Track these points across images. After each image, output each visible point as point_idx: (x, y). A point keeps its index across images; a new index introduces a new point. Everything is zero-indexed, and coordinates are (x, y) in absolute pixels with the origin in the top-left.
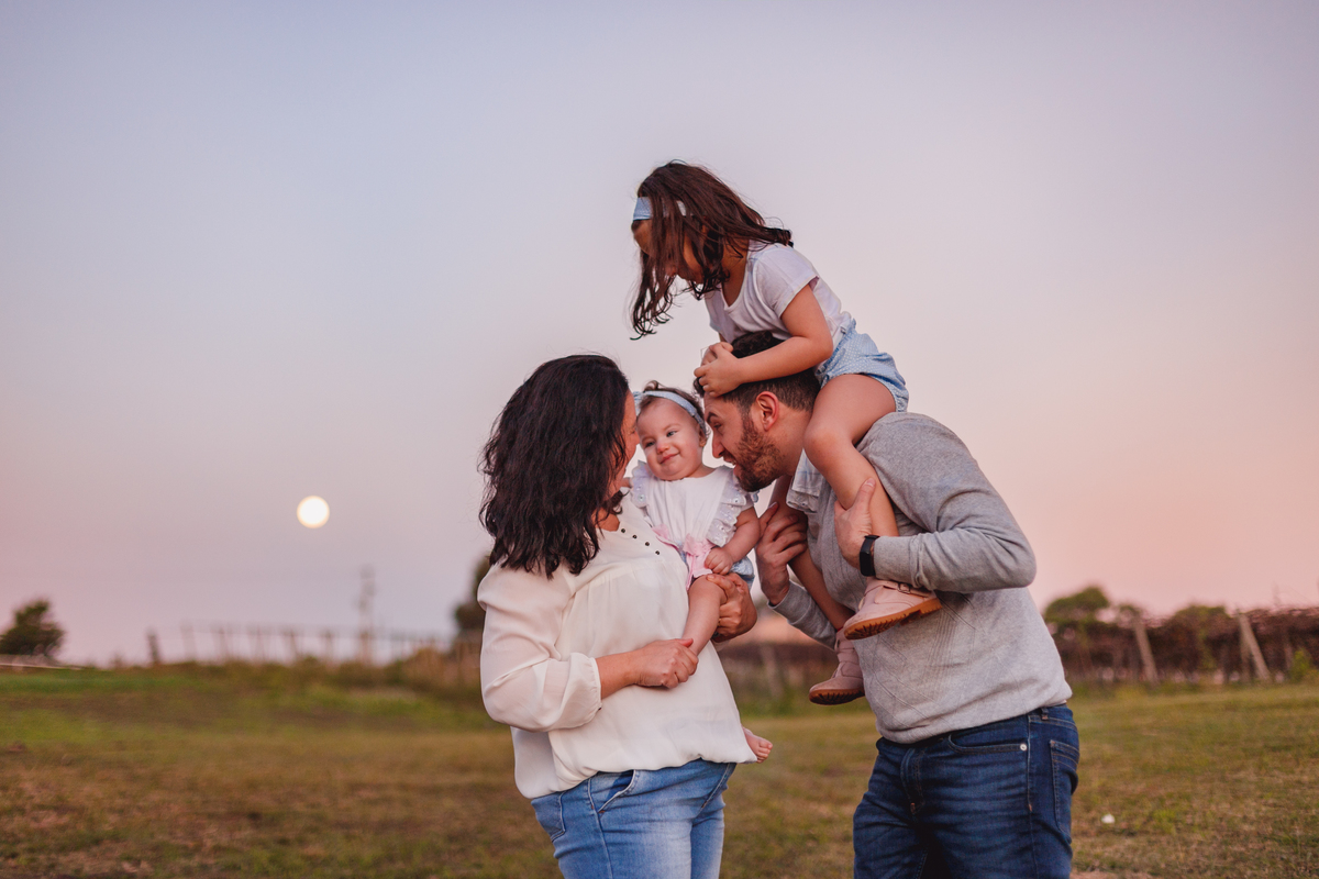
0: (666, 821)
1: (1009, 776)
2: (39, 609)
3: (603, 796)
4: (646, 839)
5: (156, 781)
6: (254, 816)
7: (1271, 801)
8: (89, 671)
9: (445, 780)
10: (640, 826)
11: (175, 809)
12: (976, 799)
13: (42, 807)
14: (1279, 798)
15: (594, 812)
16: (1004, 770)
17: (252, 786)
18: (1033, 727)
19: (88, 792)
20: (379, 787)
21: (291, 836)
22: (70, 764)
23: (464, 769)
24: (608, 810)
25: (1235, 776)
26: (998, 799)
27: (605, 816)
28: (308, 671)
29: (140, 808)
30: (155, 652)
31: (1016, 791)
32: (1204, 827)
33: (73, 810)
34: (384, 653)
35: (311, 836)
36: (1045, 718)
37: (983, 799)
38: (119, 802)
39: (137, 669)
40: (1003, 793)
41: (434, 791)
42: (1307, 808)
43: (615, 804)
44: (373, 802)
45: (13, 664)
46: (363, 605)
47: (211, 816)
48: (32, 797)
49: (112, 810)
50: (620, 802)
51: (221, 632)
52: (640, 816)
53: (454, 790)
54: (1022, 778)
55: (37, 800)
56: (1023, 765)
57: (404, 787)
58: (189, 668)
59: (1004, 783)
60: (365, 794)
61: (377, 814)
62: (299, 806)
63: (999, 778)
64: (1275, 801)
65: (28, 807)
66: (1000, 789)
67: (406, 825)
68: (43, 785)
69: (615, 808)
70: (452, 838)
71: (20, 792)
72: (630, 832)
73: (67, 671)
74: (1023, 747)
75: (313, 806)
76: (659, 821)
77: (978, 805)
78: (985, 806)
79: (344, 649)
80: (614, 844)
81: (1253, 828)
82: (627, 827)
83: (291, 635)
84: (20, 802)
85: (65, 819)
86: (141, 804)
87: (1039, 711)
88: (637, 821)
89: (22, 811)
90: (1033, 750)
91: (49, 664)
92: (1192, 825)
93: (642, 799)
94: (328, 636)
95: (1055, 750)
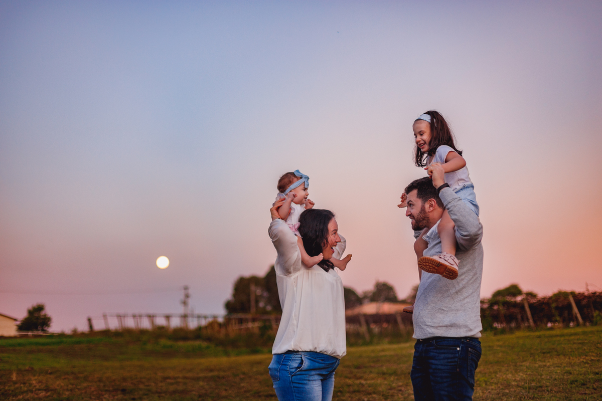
0: (314, 380)
1: (451, 358)
2: (40, 308)
3: (293, 370)
4: (307, 387)
5: (86, 379)
6: (124, 391)
7: (529, 373)
8: (62, 335)
9: (202, 375)
10: (305, 382)
11: (93, 389)
12: (439, 365)
13: (39, 390)
14: (532, 372)
15: (290, 376)
16: (450, 356)
17: (124, 379)
18: (463, 343)
19: (59, 384)
20: (175, 378)
21: (136, 397)
22: (51, 373)
23: (211, 370)
24: (295, 375)
25: (521, 364)
26: (447, 366)
27: (294, 377)
28: (160, 333)
29: (78, 389)
30: (91, 326)
31: (454, 364)
32: (496, 384)
33: (51, 390)
34: (193, 324)
35: (145, 397)
36: (468, 341)
37: (442, 365)
38: (70, 386)
39: (83, 334)
40: (449, 364)
41: (197, 379)
42: (542, 375)
43: (297, 373)
44: (172, 384)
45: (29, 334)
46: (185, 303)
47: (106, 391)
48: (35, 386)
49: (67, 390)
50: (299, 373)
51: (120, 317)
52: (305, 378)
53: (204, 379)
54: (456, 360)
55: (37, 387)
56: (457, 355)
57: (185, 378)
58: (106, 333)
59: (449, 360)
60: (169, 381)
61: (172, 388)
62: (141, 386)
63: (448, 358)
64: (531, 373)
65: (34, 390)
66: (448, 362)
67: (184, 392)
68: (40, 382)
69: (297, 375)
70: (200, 396)
71: (31, 385)
72: (302, 384)
73: (52, 336)
74: (458, 349)
75: (148, 386)
76: (312, 380)
77: (440, 367)
78: (443, 367)
79: (175, 323)
80: (296, 387)
81: (516, 383)
82: (300, 382)
83: (151, 317)
84: (31, 388)
85: (49, 394)
86: (79, 387)
87: (466, 338)
88: (304, 380)
89: (32, 391)
90: (462, 350)
91: (44, 333)
92: (493, 383)
93: (306, 373)
94: (168, 317)
95: (470, 352)
